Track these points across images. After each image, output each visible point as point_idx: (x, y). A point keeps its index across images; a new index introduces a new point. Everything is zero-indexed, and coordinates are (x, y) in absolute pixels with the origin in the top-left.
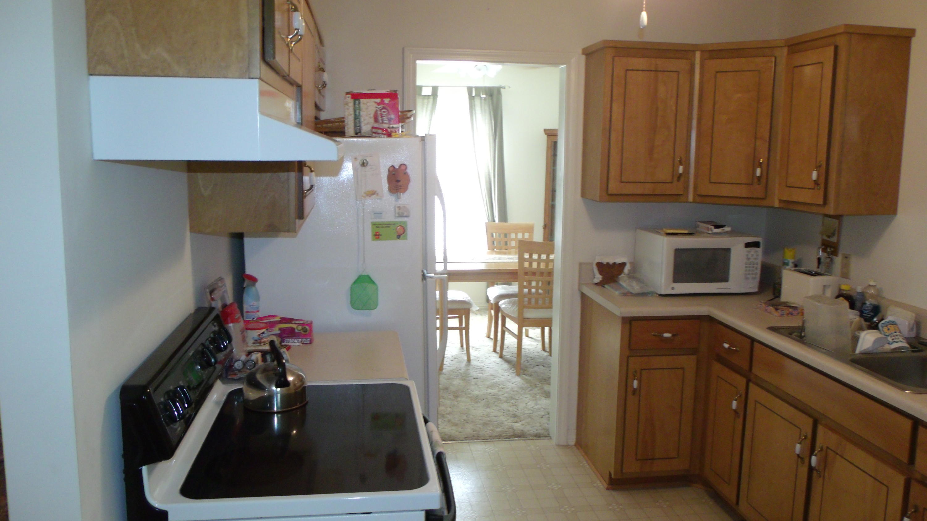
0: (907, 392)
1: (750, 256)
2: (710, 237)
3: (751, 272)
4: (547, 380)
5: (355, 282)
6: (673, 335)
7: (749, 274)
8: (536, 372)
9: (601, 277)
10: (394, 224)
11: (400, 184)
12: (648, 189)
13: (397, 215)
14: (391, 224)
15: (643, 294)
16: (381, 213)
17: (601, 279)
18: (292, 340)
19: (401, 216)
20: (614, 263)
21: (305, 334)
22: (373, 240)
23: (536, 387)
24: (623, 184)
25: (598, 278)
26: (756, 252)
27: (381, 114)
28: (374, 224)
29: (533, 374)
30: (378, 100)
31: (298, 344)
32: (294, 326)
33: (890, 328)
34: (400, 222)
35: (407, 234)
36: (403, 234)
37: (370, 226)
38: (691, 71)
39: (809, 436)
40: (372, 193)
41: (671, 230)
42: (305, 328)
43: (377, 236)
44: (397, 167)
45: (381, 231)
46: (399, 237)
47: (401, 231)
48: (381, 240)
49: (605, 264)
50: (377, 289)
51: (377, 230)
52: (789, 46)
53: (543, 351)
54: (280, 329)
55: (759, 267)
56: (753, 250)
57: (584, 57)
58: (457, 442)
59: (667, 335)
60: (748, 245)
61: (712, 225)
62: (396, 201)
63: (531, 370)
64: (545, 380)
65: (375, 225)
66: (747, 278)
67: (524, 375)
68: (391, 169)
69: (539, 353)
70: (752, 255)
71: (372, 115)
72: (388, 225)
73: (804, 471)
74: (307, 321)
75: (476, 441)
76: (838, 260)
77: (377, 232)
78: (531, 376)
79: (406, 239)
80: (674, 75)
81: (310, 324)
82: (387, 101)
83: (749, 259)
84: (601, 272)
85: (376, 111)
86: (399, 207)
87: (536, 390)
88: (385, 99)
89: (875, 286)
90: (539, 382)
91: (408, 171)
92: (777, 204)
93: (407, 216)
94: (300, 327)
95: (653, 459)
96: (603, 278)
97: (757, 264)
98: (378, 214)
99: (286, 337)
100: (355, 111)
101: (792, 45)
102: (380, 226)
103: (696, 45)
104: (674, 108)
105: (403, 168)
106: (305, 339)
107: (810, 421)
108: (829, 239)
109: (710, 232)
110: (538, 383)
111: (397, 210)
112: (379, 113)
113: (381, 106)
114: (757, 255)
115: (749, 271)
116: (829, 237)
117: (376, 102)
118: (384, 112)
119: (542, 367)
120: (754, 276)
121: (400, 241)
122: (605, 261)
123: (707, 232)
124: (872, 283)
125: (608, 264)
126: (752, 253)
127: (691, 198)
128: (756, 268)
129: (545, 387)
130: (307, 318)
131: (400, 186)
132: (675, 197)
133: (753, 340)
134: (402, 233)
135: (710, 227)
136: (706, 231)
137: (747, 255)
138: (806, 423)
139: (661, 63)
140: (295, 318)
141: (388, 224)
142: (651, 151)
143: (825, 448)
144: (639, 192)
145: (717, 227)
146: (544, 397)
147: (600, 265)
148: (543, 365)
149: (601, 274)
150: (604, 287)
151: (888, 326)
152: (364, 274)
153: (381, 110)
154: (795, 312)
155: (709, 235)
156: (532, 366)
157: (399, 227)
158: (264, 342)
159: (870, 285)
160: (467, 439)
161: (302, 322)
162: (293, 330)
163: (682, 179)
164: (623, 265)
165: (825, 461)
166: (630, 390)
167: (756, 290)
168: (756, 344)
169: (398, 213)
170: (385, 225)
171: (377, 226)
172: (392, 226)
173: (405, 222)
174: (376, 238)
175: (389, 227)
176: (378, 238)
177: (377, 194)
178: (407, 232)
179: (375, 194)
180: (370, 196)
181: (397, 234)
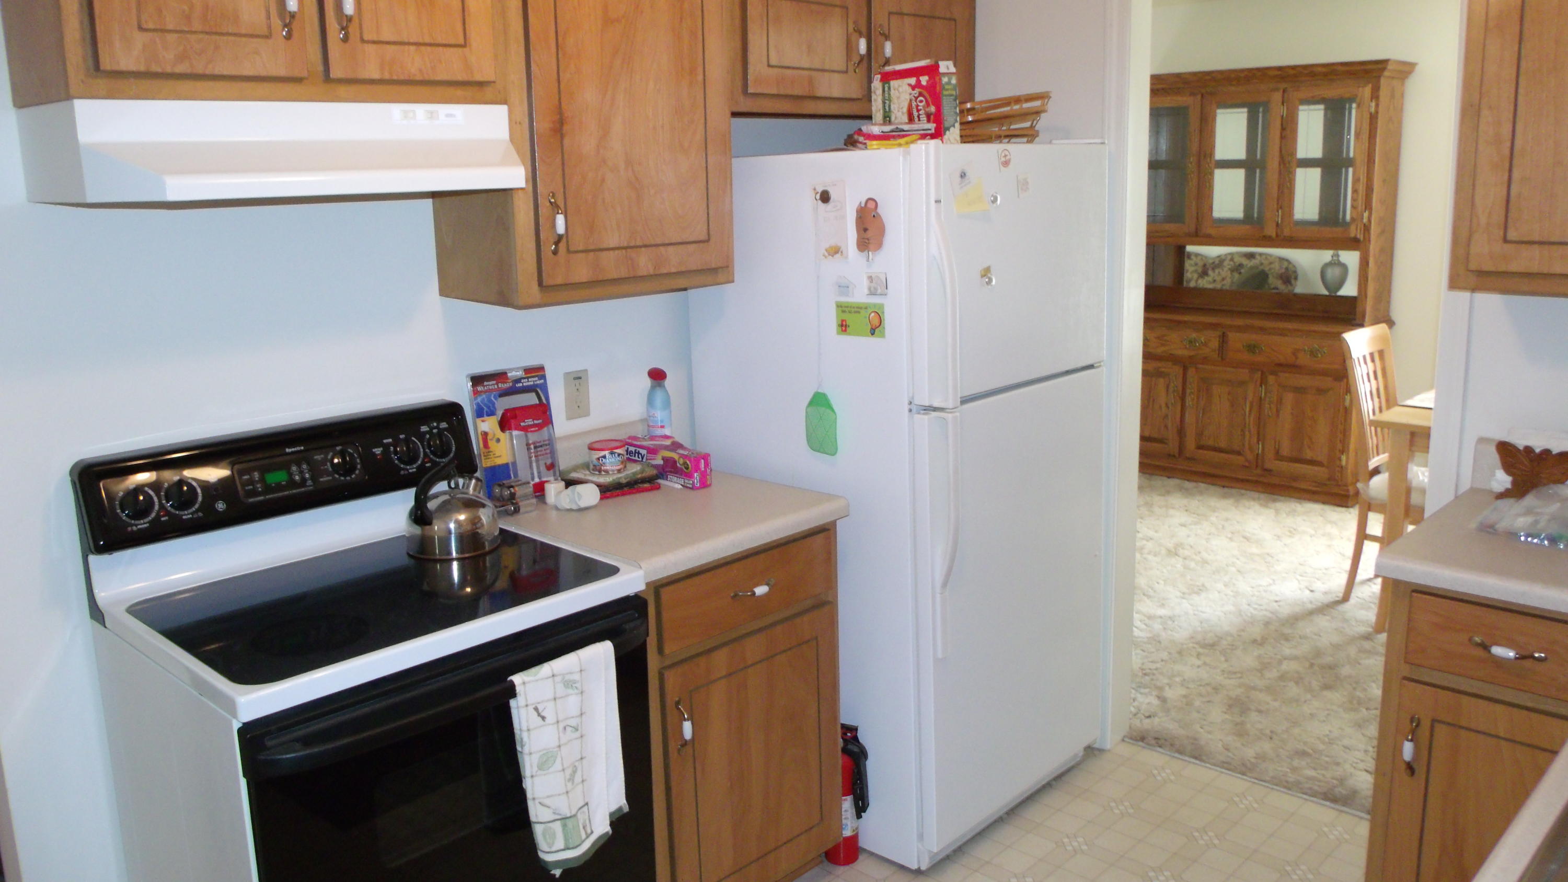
5: (810, 403)
9: (1507, 478)
10: (866, 308)
11: (872, 235)
13: (870, 292)
14: (861, 308)
16: (848, 287)
17: (1507, 485)
18: (675, 479)
19: (875, 293)
20: (1547, 452)
21: (687, 473)
22: (838, 333)
25: (1502, 480)
27: (917, 106)
28: (838, 305)
30: (913, 81)
31: (680, 486)
32: (676, 457)
34: (875, 305)
35: (884, 328)
36: (879, 327)
37: (834, 308)
40: (835, 251)
42: (686, 463)
43: (843, 327)
44: (863, 202)
45: (849, 318)
46: (873, 332)
47: (876, 322)
48: (850, 334)
49: (1521, 448)
50: (836, 420)
51: (844, 316)
54: (665, 459)
58: (1203, 764)
62: (868, 265)
65: (842, 308)
68: (859, 208)
71: (905, 110)
74: (696, 453)
75: (1240, 776)
77: (843, 321)
79: (884, 336)
82: (924, 80)
84: (1508, 467)
85: (911, 100)
86: (873, 277)
88: (921, 78)
93: (883, 295)
94: (681, 461)
96: (1514, 483)
98: (844, 288)
99: (669, 472)
100: (884, 103)
102: (848, 309)
105: (872, 205)
106: (688, 479)
111: (869, 283)
112: (914, 104)
113: (917, 91)
117: (910, 85)
118: (921, 101)
121: (875, 338)
122: (1520, 442)
125: (1528, 450)
131: (869, 239)
134: (878, 325)
141: (858, 308)
147: (1505, 448)
149: (1507, 472)
152: (820, 392)
153: (916, 98)
157: (873, 314)
158: (605, 471)
160: (1225, 765)
162: (673, 463)
169: (869, 289)
170: (854, 308)
171: (844, 309)
172: (862, 311)
173: (881, 306)
174: (842, 330)
175: (859, 312)
176: (845, 330)
177: (842, 252)
178: (884, 324)
179: (840, 252)
180: (833, 256)
181: (869, 327)
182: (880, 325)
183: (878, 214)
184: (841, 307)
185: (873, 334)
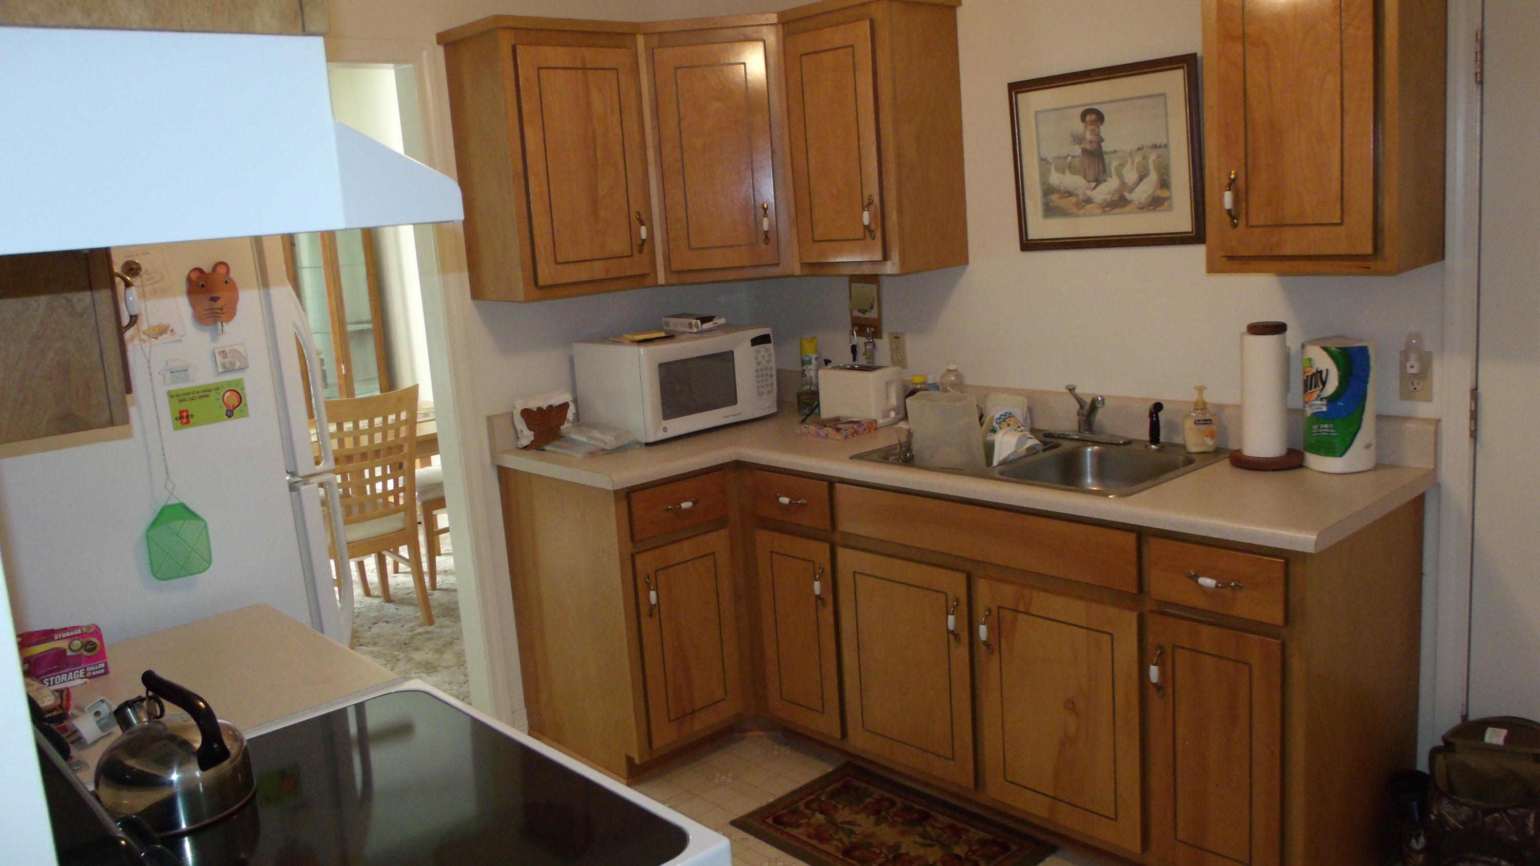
0: (1111, 497)
1: (760, 359)
2: (696, 339)
3: (764, 383)
4: (409, 644)
5: (154, 523)
6: (694, 503)
7: (763, 387)
8: (379, 636)
9: (532, 433)
10: (218, 389)
11: (220, 303)
12: (597, 270)
13: (220, 369)
14: (210, 391)
15: (621, 449)
16: (186, 370)
17: (532, 438)
18: (64, 677)
19: (227, 370)
20: (550, 407)
21: (91, 657)
22: (175, 429)
23: (398, 660)
24: (560, 267)
25: (527, 436)
26: (767, 350)
28: (171, 395)
29: (377, 639)
31: (79, 682)
32: (63, 644)
33: (1009, 422)
34: (229, 383)
35: (246, 405)
36: (238, 406)
37: (166, 399)
38: (635, 69)
39: (963, 598)
40: (159, 332)
41: (644, 334)
42: (91, 642)
43: (184, 419)
44: (207, 269)
45: (191, 407)
46: (230, 414)
47: (234, 401)
48: (195, 425)
49: (535, 410)
50: (206, 526)
51: (183, 406)
52: (783, 24)
53: (366, 597)
55: (774, 372)
56: (761, 347)
57: (440, 50)
59: (686, 505)
60: (756, 342)
61: (697, 319)
62: (214, 339)
63: (368, 634)
64: (405, 644)
66: (760, 394)
67: (361, 646)
68: (194, 276)
69: (361, 602)
70: (763, 357)
72: (205, 393)
73: (961, 652)
74: (88, 627)
76: (884, 344)
77: (181, 412)
78: (375, 644)
79: (247, 415)
80: (612, 75)
81: (97, 633)
83: (759, 363)
84: (530, 426)
86: (223, 353)
87: (401, 665)
89: (956, 370)
90: (398, 651)
91: (233, 275)
92: (797, 271)
93: (242, 369)
94: (77, 643)
95: (693, 712)
96: (537, 436)
97: (771, 369)
98: (180, 372)
99: (46, 673)
101: (788, 22)
102: (187, 397)
103: (637, 25)
104: (619, 130)
105: (221, 270)
106: (93, 666)
107: (962, 578)
108: (864, 316)
109: (695, 330)
110: (397, 653)
111: (219, 359)
114: (770, 355)
115: (763, 381)
116: (864, 312)
119: (385, 624)
120: (769, 388)
121: (234, 420)
122: (533, 405)
123: (691, 331)
124: (952, 367)
125: (540, 409)
126: (762, 352)
127: (661, 280)
128: (771, 376)
129: (414, 656)
130: (83, 620)
131: (221, 309)
132: (640, 280)
133: (831, 482)
134: (237, 403)
135: (694, 321)
136: (688, 330)
137: (756, 358)
138: (955, 583)
139: (590, 55)
140: (56, 626)
141: (204, 391)
142: (594, 204)
143: (995, 611)
144: (585, 277)
145: (704, 320)
146: (423, 672)
147: (526, 413)
148: (384, 620)
149: (530, 429)
150: (543, 450)
151: (1007, 421)
152: (171, 502)
154: (861, 429)
155: (694, 335)
156: (366, 628)
157: (228, 393)
159: (949, 370)
161: (79, 631)
162: (60, 653)
163: (646, 249)
164: (564, 407)
165: (997, 629)
166: (644, 610)
167: (775, 410)
168: (838, 486)
169: (224, 366)
170: (198, 392)
171: (181, 398)
172: (212, 394)
173: (240, 382)
174: (182, 423)
175: (207, 396)
176: (188, 422)
177: (172, 331)
178: (246, 400)
179: (169, 332)
180: (157, 338)
181: (225, 409)
182: (240, 403)
183: (230, 279)
184: (178, 396)
185: (229, 417)
